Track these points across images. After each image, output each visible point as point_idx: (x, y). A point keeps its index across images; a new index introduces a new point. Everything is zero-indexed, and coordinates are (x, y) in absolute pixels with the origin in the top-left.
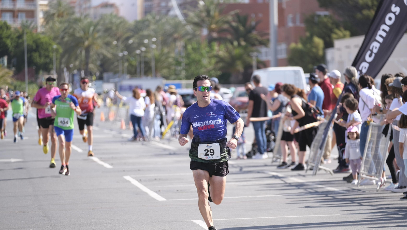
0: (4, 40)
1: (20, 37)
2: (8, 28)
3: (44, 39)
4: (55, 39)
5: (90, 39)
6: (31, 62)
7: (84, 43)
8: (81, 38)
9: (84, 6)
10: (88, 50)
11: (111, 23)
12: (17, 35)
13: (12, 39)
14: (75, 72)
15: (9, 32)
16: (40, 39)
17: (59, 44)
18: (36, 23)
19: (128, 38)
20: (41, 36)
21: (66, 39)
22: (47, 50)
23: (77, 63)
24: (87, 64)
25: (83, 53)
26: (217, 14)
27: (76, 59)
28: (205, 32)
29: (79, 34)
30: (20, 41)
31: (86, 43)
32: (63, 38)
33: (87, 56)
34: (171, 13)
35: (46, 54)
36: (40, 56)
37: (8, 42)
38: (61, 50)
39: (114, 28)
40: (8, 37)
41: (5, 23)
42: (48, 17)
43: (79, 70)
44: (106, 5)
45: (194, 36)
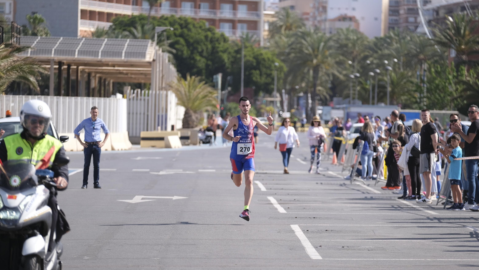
0: (221, 54)
1: (238, 51)
2: (225, 40)
3: (267, 54)
4: (279, 55)
5: (320, 57)
6: (249, 82)
7: (312, 61)
8: (310, 55)
9: (318, 18)
10: (316, 69)
11: (348, 39)
12: (236, 48)
13: (230, 53)
14: (301, 94)
15: (226, 45)
16: (261, 54)
17: (284, 61)
18: (259, 35)
19: (366, 58)
20: (263, 52)
21: (293, 55)
22: (269, 68)
23: (303, 85)
24: (315, 86)
25: (311, 72)
26: (467, 33)
27: (302, 80)
28: (453, 54)
29: (308, 50)
30: (239, 56)
31: (315, 61)
32: (289, 54)
33: (315, 77)
34: (419, 30)
35: (269, 72)
36: (261, 75)
37: (225, 57)
38: (286, 69)
39: (350, 45)
40: (224, 51)
41: (222, 35)
42: (274, 29)
43: (306, 93)
44: (343, 18)
45: (441, 57)
